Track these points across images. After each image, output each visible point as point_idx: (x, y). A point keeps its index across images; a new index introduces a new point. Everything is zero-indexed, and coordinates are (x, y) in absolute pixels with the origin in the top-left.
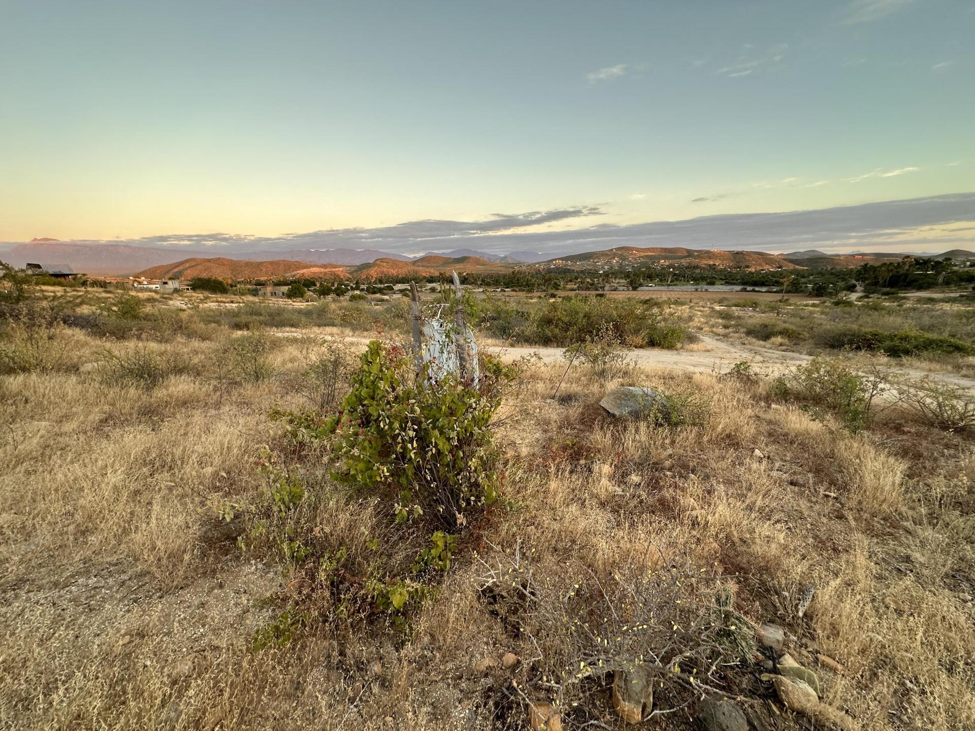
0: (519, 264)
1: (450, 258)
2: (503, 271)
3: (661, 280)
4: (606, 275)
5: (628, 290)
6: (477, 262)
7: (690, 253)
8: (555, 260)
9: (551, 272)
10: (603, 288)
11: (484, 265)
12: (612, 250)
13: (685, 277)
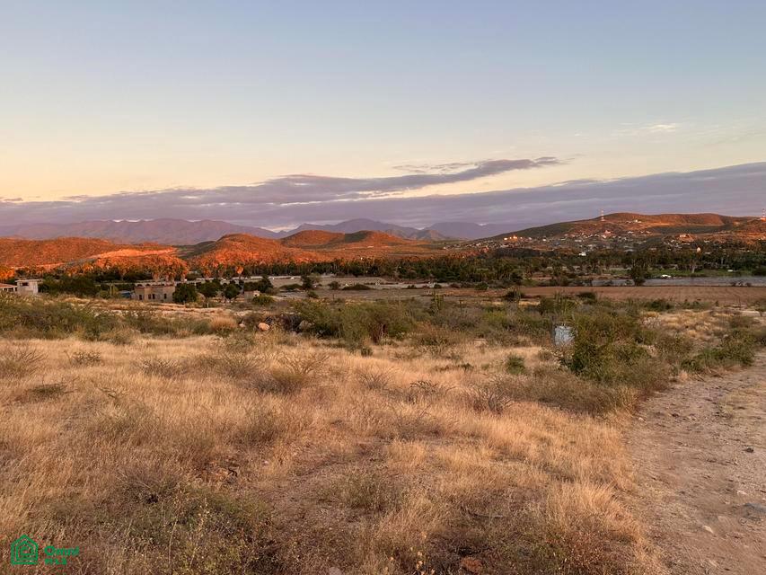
0: (451, 243)
1: (341, 234)
2: (426, 255)
3: (681, 268)
4: (594, 261)
5: (629, 285)
6: (383, 238)
7: (727, 223)
8: (508, 235)
9: (501, 255)
10: (589, 282)
11: (393, 244)
12: (599, 218)
13: (720, 262)
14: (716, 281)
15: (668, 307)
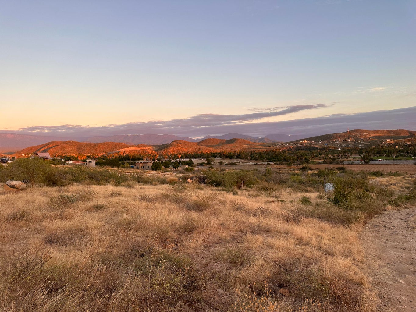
0: (275, 144)
1: (224, 140)
2: (263, 149)
3: (388, 156)
4: (344, 152)
5: (362, 164)
6: (243, 142)
7: (411, 134)
8: (302, 140)
9: (299, 150)
10: (342, 162)
11: (247, 144)
12: (347, 132)
13: (408, 153)
14: (406, 162)
15: (382, 175)
